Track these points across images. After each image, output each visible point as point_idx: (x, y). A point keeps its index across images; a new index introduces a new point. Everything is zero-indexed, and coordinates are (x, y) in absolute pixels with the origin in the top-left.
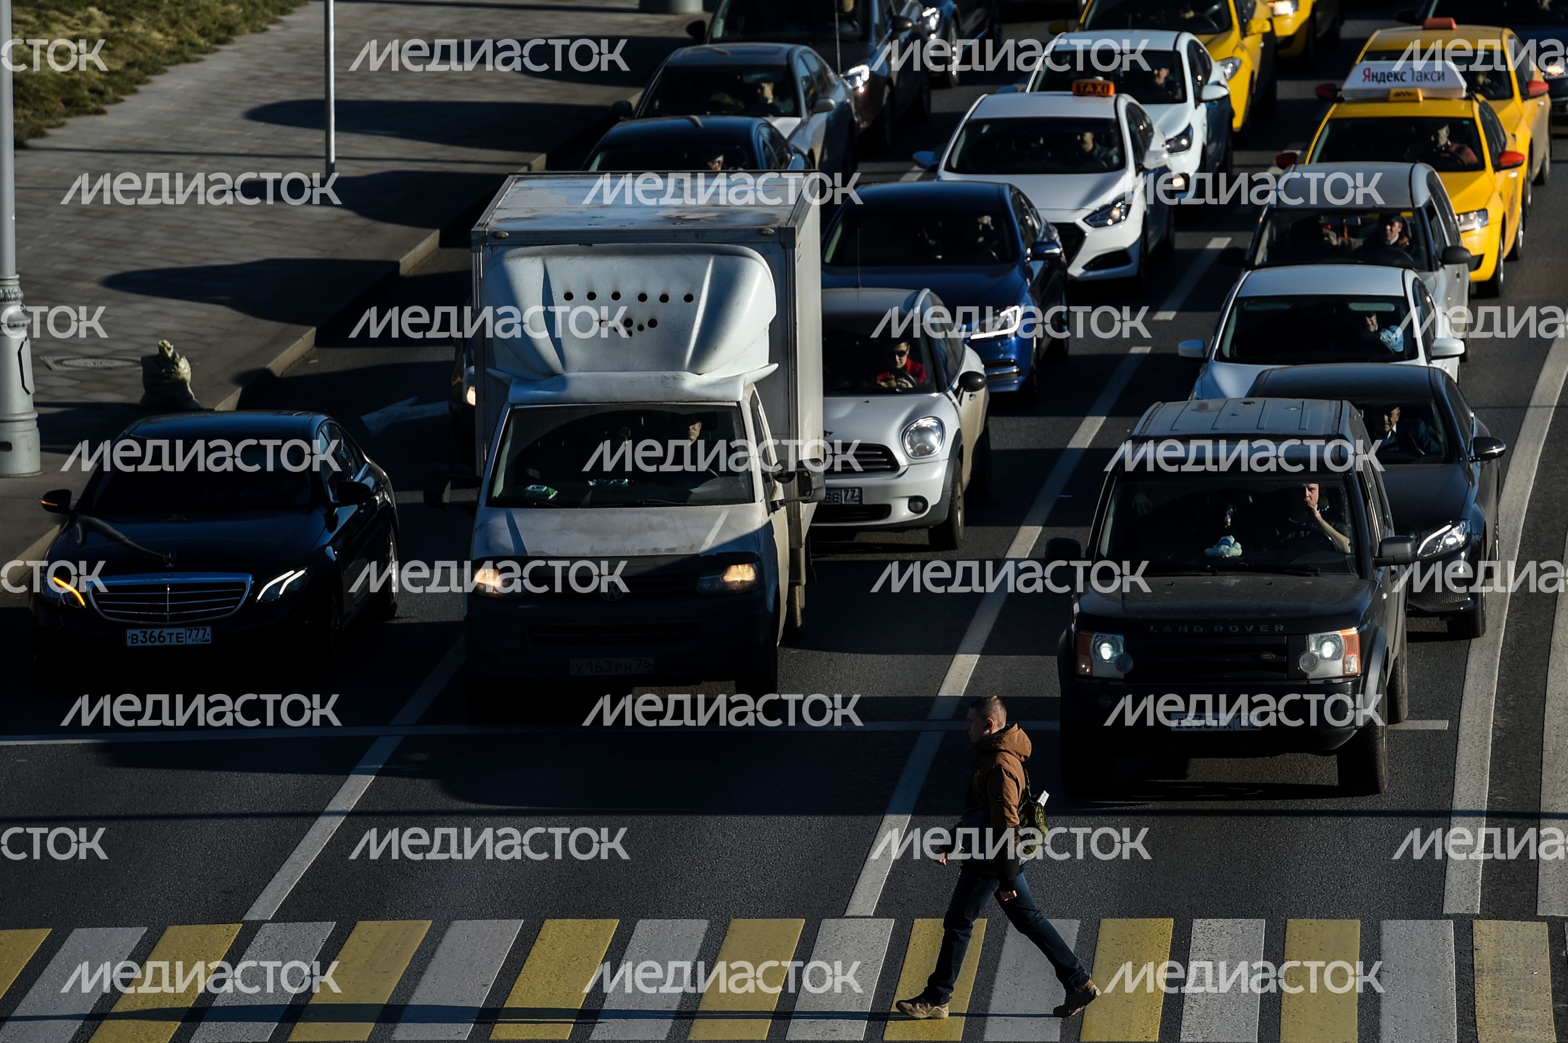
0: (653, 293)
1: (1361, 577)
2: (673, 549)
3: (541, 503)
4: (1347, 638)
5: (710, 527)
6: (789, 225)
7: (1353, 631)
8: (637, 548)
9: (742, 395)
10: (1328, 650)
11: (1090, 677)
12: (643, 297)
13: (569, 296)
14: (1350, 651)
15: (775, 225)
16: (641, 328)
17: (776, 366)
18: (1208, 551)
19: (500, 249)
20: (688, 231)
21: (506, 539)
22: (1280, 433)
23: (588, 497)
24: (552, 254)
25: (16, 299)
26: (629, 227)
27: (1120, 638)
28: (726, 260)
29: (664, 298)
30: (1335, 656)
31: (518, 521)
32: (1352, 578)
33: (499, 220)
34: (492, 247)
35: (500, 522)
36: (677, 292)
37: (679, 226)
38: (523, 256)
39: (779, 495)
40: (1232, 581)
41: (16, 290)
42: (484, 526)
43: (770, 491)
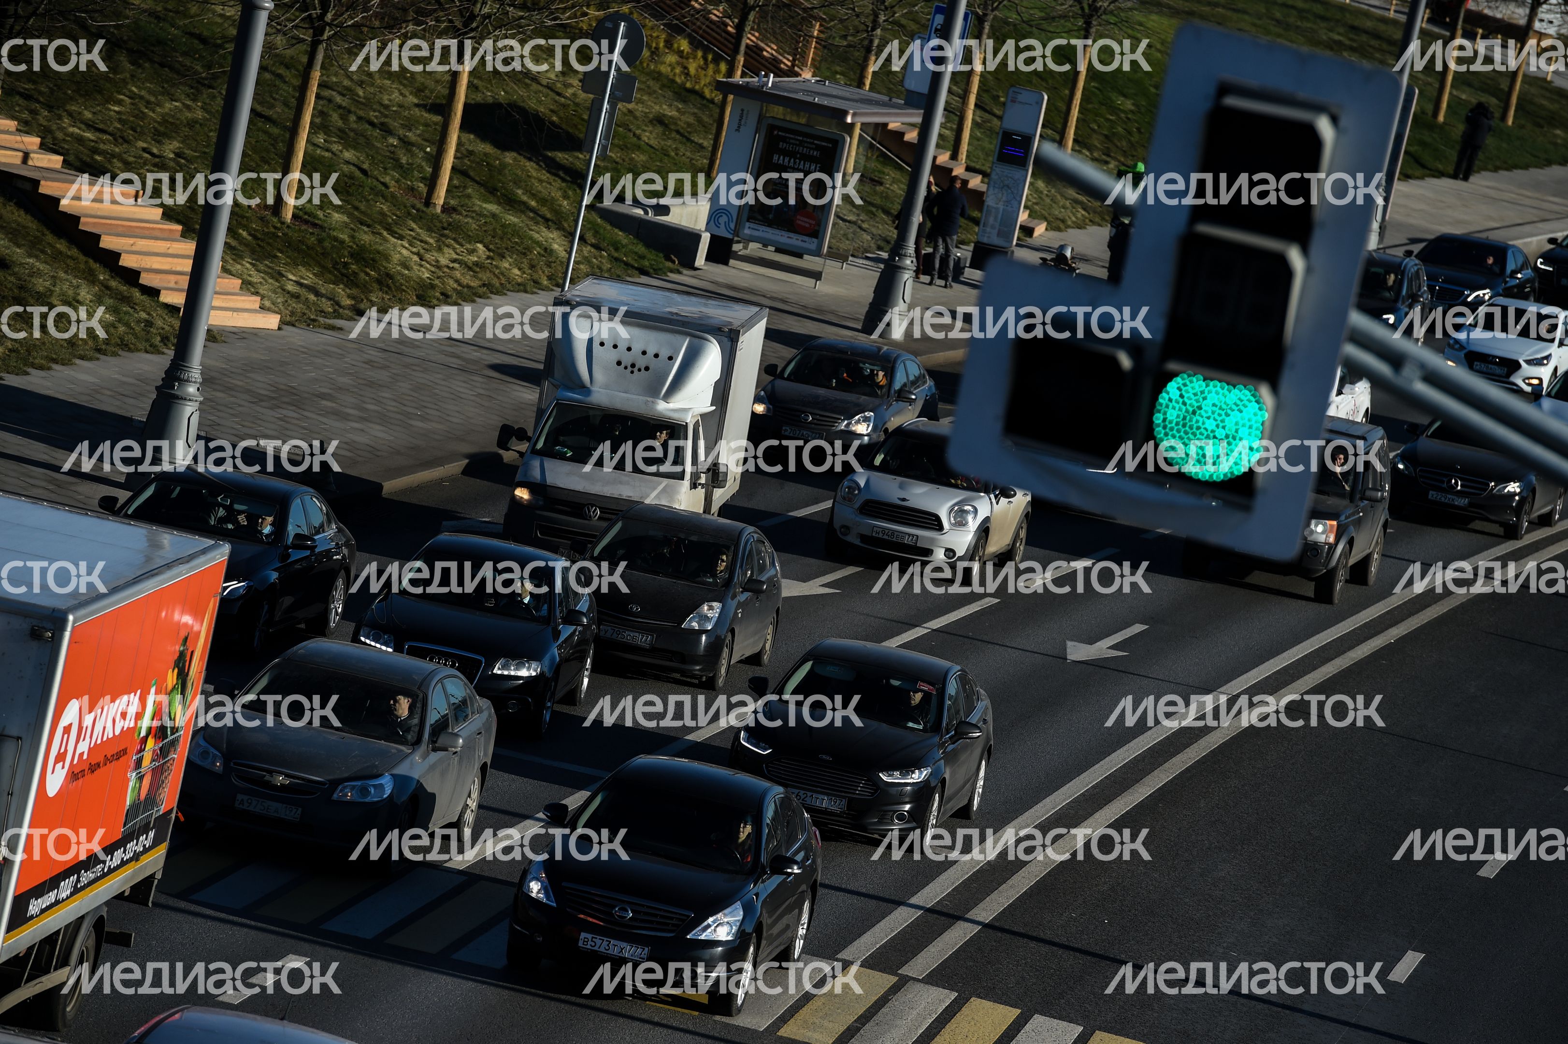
0: (651, 352)
2: (631, 497)
4: (1331, 526)
5: (654, 489)
6: (738, 329)
7: (1335, 523)
8: (610, 493)
9: (690, 420)
10: (1320, 529)
12: (644, 353)
13: (602, 344)
14: (1331, 532)
15: (730, 328)
16: (639, 370)
17: (714, 408)
20: (679, 321)
21: (536, 474)
25: (195, 382)
28: (696, 340)
29: (656, 356)
30: (1323, 533)
31: (546, 465)
36: (664, 354)
37: (675, 317)
39: (701, 480)
41: (196, 376)
42: (527, 465)
43: (695, 476)
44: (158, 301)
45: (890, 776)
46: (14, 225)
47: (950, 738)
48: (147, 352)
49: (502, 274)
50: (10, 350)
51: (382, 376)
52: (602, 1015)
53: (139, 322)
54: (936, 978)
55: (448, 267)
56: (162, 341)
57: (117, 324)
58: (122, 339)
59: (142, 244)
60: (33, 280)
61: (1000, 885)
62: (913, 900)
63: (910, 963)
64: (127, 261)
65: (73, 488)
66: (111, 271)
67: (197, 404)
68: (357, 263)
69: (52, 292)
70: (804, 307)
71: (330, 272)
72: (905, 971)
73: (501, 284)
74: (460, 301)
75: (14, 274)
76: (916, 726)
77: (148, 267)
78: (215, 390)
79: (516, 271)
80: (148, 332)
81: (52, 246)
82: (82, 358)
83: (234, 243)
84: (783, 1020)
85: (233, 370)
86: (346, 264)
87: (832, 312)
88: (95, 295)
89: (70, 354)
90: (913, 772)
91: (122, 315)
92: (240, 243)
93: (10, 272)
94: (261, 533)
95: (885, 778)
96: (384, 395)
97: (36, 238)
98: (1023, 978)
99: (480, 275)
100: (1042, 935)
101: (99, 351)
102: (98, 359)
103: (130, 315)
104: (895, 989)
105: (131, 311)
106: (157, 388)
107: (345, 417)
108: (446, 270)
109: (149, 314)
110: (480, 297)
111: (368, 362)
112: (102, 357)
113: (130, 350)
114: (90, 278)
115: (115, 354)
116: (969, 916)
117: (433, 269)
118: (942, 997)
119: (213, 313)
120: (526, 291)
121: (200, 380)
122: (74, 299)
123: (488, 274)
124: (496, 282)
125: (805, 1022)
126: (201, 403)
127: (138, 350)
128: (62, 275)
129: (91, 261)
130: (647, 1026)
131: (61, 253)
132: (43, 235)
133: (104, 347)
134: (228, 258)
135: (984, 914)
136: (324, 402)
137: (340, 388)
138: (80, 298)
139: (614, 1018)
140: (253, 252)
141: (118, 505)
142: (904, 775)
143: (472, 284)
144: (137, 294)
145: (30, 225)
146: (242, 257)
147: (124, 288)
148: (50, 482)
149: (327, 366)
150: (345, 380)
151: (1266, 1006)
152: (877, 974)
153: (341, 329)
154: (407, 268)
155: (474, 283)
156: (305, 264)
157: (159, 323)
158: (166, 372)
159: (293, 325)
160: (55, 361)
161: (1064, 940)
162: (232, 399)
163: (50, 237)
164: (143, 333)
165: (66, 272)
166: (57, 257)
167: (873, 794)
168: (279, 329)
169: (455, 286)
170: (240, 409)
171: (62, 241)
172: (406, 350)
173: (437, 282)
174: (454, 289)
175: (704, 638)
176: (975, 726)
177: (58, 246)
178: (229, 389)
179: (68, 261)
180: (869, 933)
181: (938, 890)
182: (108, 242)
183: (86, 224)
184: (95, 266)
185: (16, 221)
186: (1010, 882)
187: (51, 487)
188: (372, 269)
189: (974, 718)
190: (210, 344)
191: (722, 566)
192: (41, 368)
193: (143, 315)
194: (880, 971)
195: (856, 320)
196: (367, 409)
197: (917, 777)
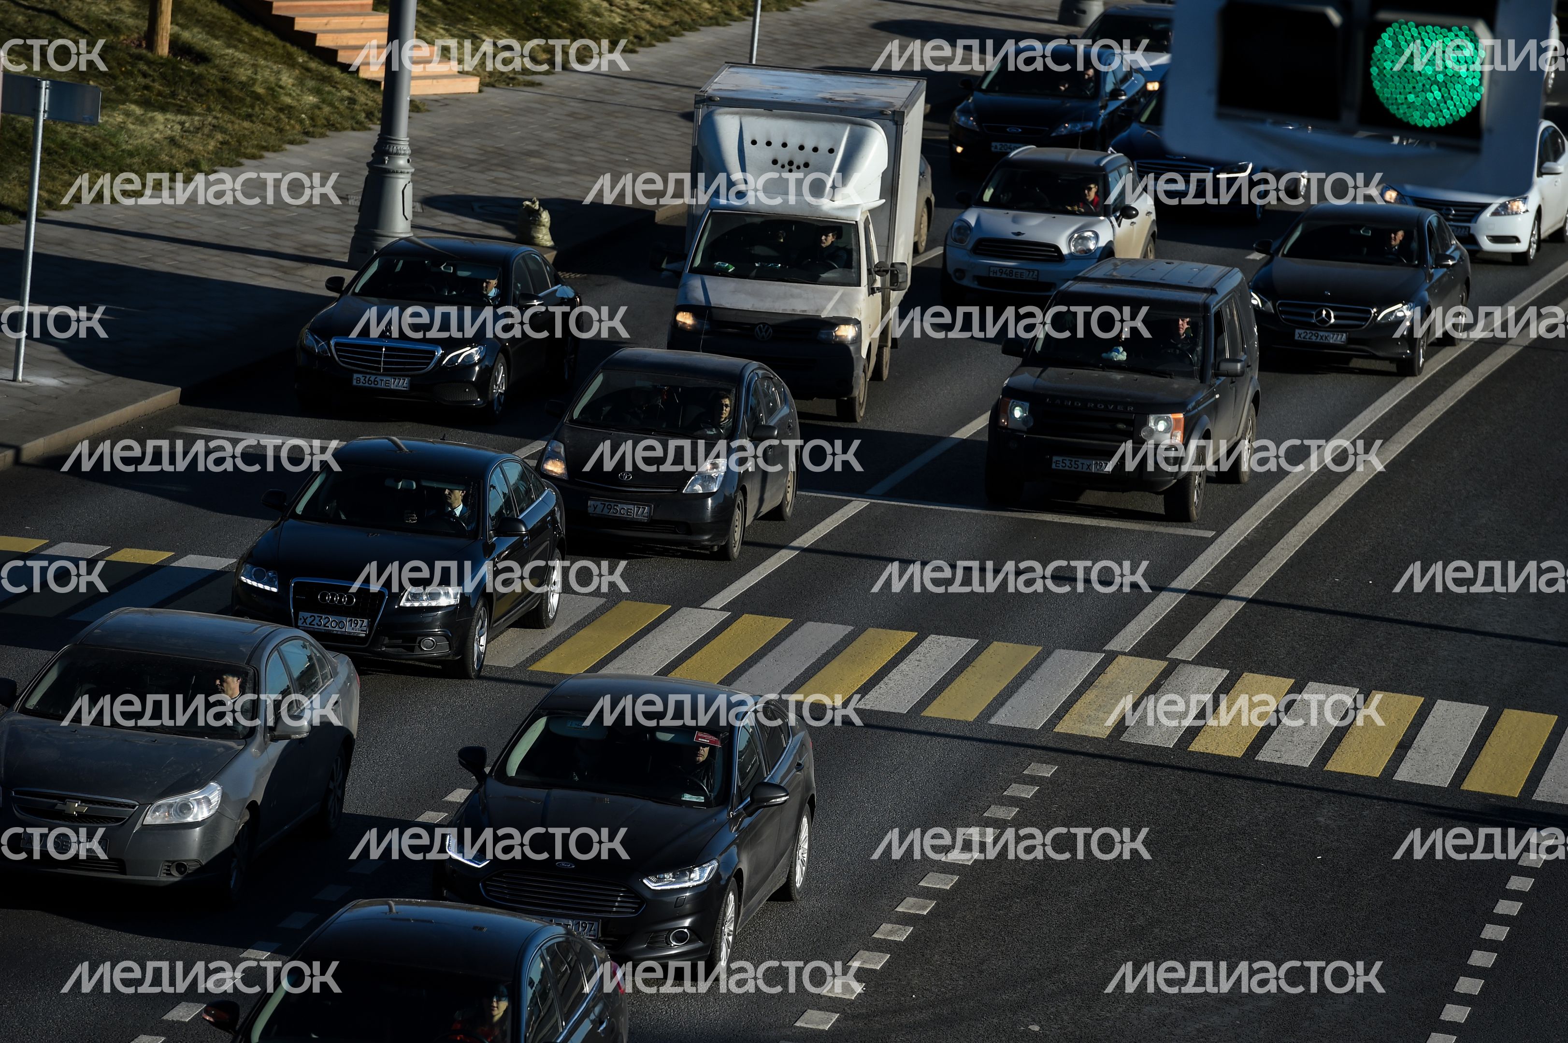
0: (808, 146)
1: (1201, 382)
2: (805, 311)
3: (724, 273)
4: (1176, 420)
5: (830, 299)
6: (902, 110)
7: (1181, 416)
8: (782, 308)
9: (859, 217)
10: (1162, 426)
11: (1006, 428)
12: (802, 148)
13: (754, 142)
14: (1177, 428)
15: (892, 109)
16: (798, 167)
17: (884, 201)
18: (1104, 355)
19: (713, 108)
20: (835, 107)
21: (698, 295)
22: (1173, 283)
23: (754, 273)
24: (745, 114)
25: (404, 154)
26: (797, 101)
27: (1027, 405)
28: (858, 128)
29: (815, 150)
30: (1166, 431)
31: (708, 284)
32: (1195, 382)
33: (715, 90)
34: (708, 106)
35: (696, 283)
36: (824, 146)
37: (830, 104)
38: (728, 113)
39: (878, 284)
40: (1118, 376)
41: (405, 148)
42: (685, 284)
43: (871, 281)
44: (358, 78)
45: (660, 880)
46: (209, 18)
47: (745, 808)
48: (353, 129)
49: (693, 9)
50: (222, 143)
51: (585, 127)
52: (878, 731)
53: (342, 100)
54: (1205, 658)
55: (638, 9)
56: (367, 117)
57: (321, 105)
58: (328, 120)
59: (336, 22)
60: (235, 70)
61: (1259, 559)
62: (1174, 585)
63: (1178, 646)
64: (323, 41)
65: (299, 273)
66: (309, 52)
67: (409, 176)
68: (548, 15)
69: (254, 81)
70: (998, 5)
71: (523, 28)
72: (1174, 654)
73: (693, 20)
74: (654, 42)
75: (215, 66)
76: (694, 799)
77: (344, 44)
78: (425, 160)
79: (706, 5)
80: (353, 109)
81: (248, 34)
82: (292, 142)
83: (425, 10)
84: (1059, 715)
85: (441, 138)
86: (537, 19)
87: (1027, 7)
88: (296, 78)
89: (279, 140)
90: (691, 871)
91: (325, 96)
92: (432, 10)
93: (211, 64)
94: (487, 297)
95: (652, 886)
96: (590, 145)
97: (232, 27)
98: (1293, 648)
99: (671, 14)
100: (1307, 604)
101: (307, 133)
102: (307, 142)
103: (333, 94)
104: (1166, 674)
105: (334, 90)
106: (368, 164)
107: (555, 172)
108: (636, 12)
109: (351, 91)
110: (674, 35)
111: (571, 114)
112: (311, 140)
113: (337, 130)
114: (290, 61)
115: (323, 135)
116: (1232, 593)
117: (624, 13)
118: (1214, 676)
119: (413, 83)
120: (718, 24)
121: (409, 152)
122: (277, 85)
123: (679, 12)
124: (687, 18)
125: (1081, 715)
126: (413, 174)
127: (345, 129)
128: (262, 62)
129: (288, 45)
130: (924, 737)
131: (258, 40)
132: (239, 24)
133: (311, 129)
134: (421, 26)
135: (1246, 590)
136: (533, 160)
137: (547, 144)
138: (282, 83)
139: (891, 733)
140: (445, 17)
141: (345, 285)
142: (678, 878)
143: (664, 23)
144: (336, 73)
145: (225, 15)
146: (435, 24)
147: (323, 68)
148: (276, 269)
149: (532, 123)
150: (550, 135)
151: (1542, 646)
152: (1146, 661)
153: (540, 84)
154: (599, 15)
155: (666, 23)
156: (498, 24)
157: (362, 99)
158: (375, 148)
159: (493, 86)
160: (266, 149)
161: (1330, 606)
162: (443, 167)
163: (245, 26)
164: (348, 111)
165: (265, 59)
166: (254, 45)
167: (637, 910)
168: (480, 91)
169: (648, 27)
170: (451, 176)
171: (258, 28)
172: (607, 98)
173: (629, 26)
174: (647, 31)
175: (710, 501)
176: (779, 787)
177: (255, 33)
178: (438, 157)
179: (267, 47)
180: (1133, 622)
181: (1198, 572)
182: (302, 24)
183: (279, 8)
184: (293, 49)
185: (211, 13)
186: (1269, 555)
187: (278, 274)
188: (565, 20)
189: (777, 774)
190: (414, 115)
191: (726, 412)
192: (253, 157)
193: (346, 93)
194: (1149, 657)
195: (1052, 12)
196: (575, 162)
197: (698, 876)
